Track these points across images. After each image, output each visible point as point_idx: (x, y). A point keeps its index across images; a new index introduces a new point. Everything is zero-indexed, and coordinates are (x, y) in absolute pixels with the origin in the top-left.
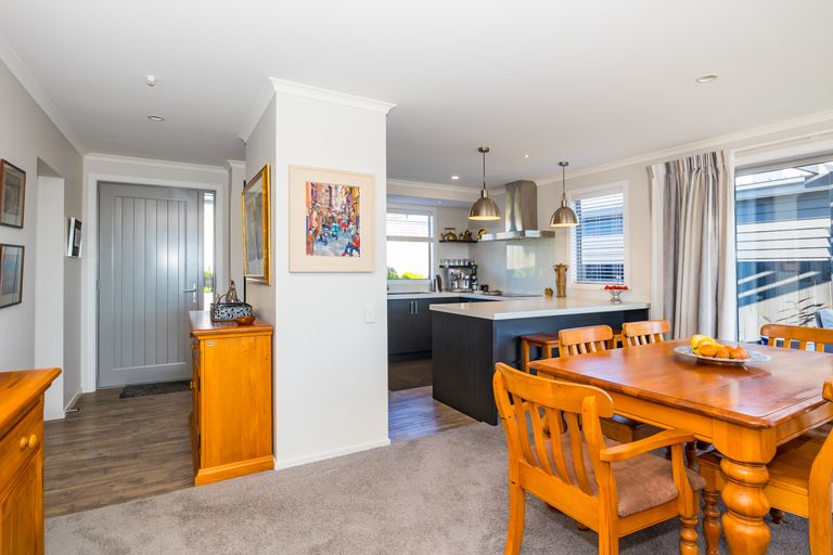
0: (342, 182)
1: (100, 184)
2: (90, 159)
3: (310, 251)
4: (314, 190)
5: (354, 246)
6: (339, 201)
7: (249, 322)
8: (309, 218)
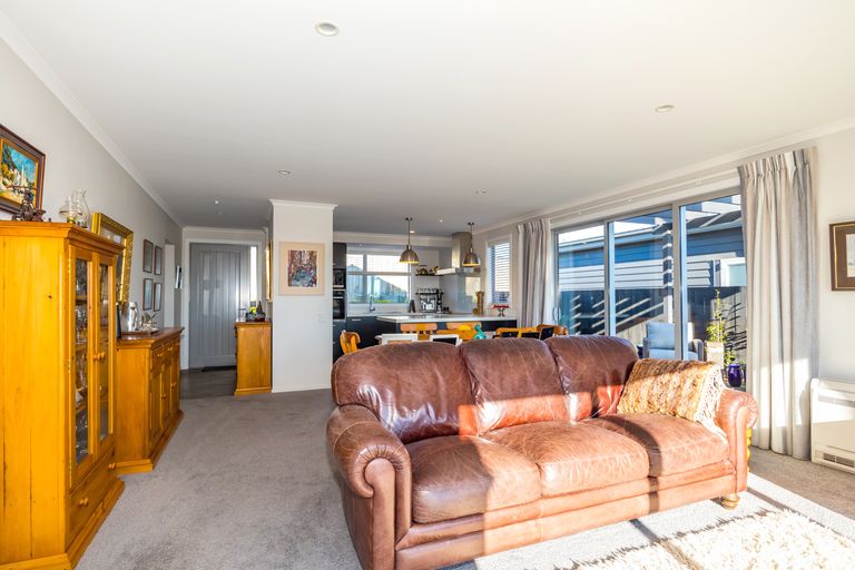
0: (307, 249)
1: (191, 244)
2: (186, 230)
3: (290, 285)
4: (292, 254)
5: (314, 282)
6: (306, 258)
7: (262, 320)
8: (289, 269)
